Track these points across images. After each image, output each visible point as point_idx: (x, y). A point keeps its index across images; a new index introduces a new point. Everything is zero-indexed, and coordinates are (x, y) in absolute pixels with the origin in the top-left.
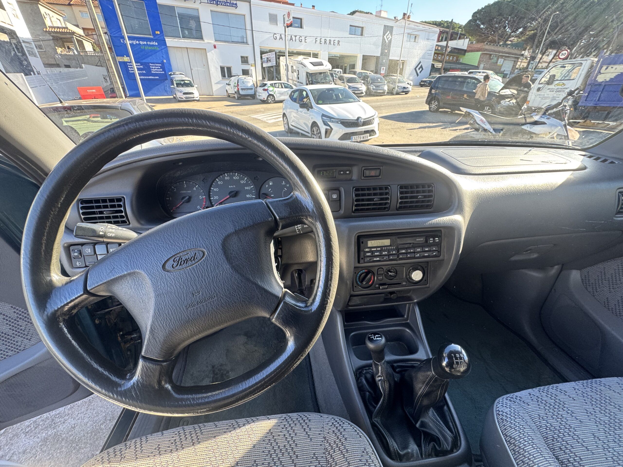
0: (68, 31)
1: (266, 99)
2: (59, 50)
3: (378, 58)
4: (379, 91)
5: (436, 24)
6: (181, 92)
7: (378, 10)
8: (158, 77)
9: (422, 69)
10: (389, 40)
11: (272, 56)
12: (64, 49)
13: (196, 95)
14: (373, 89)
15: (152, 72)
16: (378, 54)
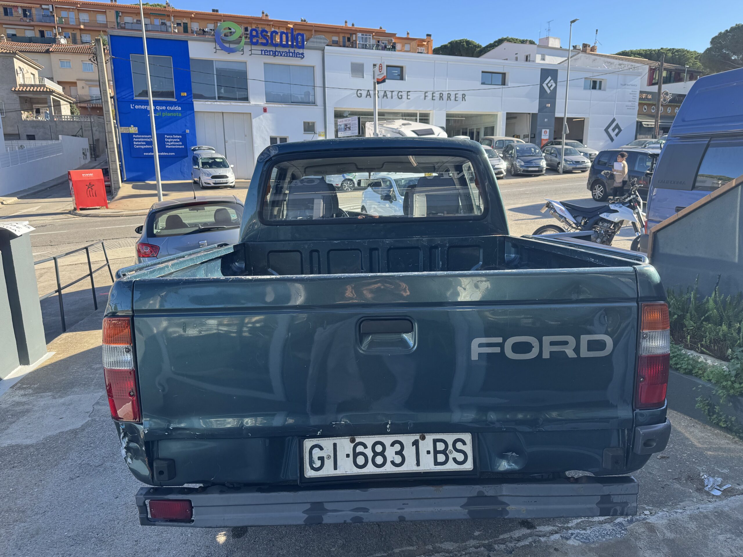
0: (45, 90)
1: (339, 185)
2: (25, 115)
3: (534, 116)
4: (530, 169)
5: (648, 55)
6: (208, 175)
7: (544, 36)
8: (174, 154)
9: (620, 130)
10: (552, 88)
11: (353, 121)
12: (31, 113)
13: (231, 179)
14: (521, 166)
15: (166, 146)
16: (534, 109)
